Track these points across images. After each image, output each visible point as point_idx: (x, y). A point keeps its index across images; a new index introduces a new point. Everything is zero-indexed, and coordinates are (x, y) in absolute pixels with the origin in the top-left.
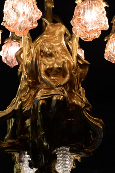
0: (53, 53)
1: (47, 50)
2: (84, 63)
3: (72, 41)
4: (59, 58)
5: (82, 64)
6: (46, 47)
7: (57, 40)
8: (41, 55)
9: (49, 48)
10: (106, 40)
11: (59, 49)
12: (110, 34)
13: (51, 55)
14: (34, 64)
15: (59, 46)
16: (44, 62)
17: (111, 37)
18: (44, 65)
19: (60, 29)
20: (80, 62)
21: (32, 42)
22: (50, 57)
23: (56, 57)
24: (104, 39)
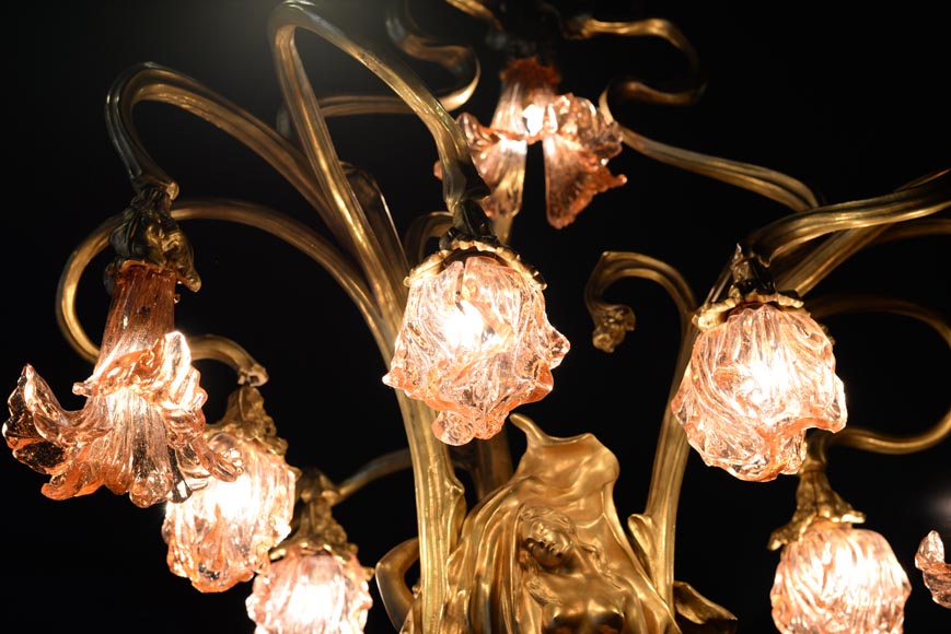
0: (577, 552)
1: (550, 537)
2: (708, 615)
3: (650, 516)
4: (604, 578)
5: (699, 622)
6: (544, 525)
7: (580, 512)
8: (522, 560)
9: (559, 531)
10: (776, 545)
11: (596, 543)
12: (795, 519)
13: (567, 563)
14: (483, 602)
15: (592, 533)
16: (538, 592)
17: (803, 530)
18: (537, 605)
19: (590, 463)
20: (691, 616)
21: (465, 512)
22: (564, 572)
23: (588, 571)
24: (767, 541)
